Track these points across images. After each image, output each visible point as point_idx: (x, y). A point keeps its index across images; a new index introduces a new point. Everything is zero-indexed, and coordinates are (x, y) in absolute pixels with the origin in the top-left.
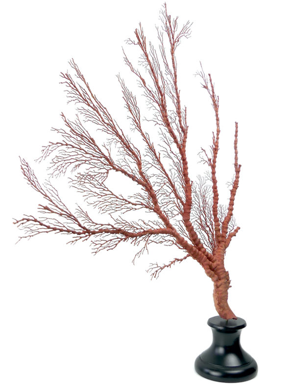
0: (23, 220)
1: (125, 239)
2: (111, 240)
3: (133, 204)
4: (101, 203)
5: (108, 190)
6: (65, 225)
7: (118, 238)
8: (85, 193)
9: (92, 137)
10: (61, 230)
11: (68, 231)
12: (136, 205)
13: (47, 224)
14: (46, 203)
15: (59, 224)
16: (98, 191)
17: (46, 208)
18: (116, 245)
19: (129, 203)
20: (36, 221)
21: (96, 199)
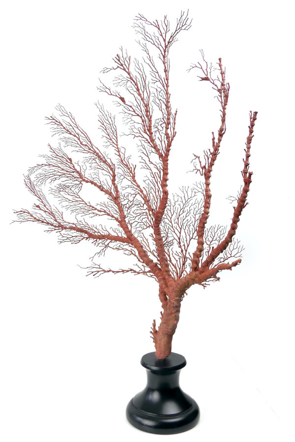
0: (21, 211)
1: (87, 238)
2: (76, 236)
3: (98, 211)
4: (72, 207)
5: (80, 198)
6: (46, 219)
7: (81, 236)
8: (60, 199)
9: (70, 157)
10: (43, 222)
11: (48, 223)
12: (100, 211)
13: (35, 217)
14: (38, 203)
15: (43, 218)
16: (70, 198)
17: (38, 206)
18: (80, 241)
19: (96, 209)
20: (29, 213)
21: (67, 203)
